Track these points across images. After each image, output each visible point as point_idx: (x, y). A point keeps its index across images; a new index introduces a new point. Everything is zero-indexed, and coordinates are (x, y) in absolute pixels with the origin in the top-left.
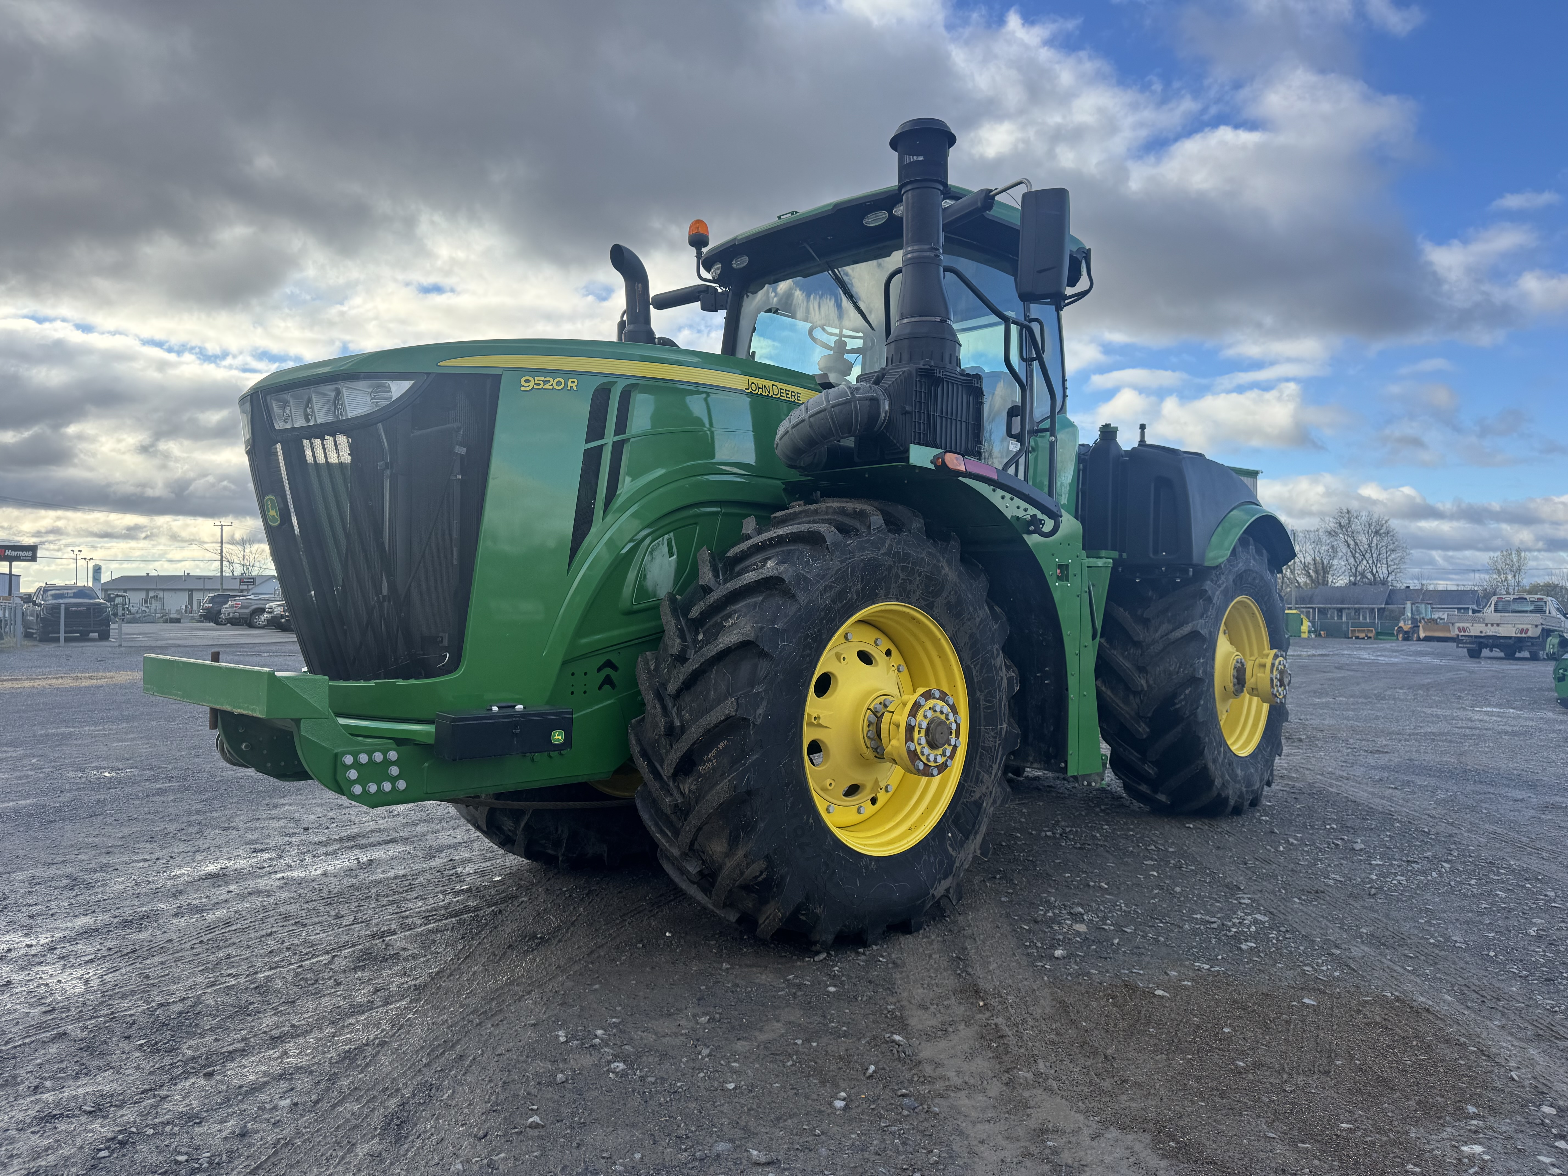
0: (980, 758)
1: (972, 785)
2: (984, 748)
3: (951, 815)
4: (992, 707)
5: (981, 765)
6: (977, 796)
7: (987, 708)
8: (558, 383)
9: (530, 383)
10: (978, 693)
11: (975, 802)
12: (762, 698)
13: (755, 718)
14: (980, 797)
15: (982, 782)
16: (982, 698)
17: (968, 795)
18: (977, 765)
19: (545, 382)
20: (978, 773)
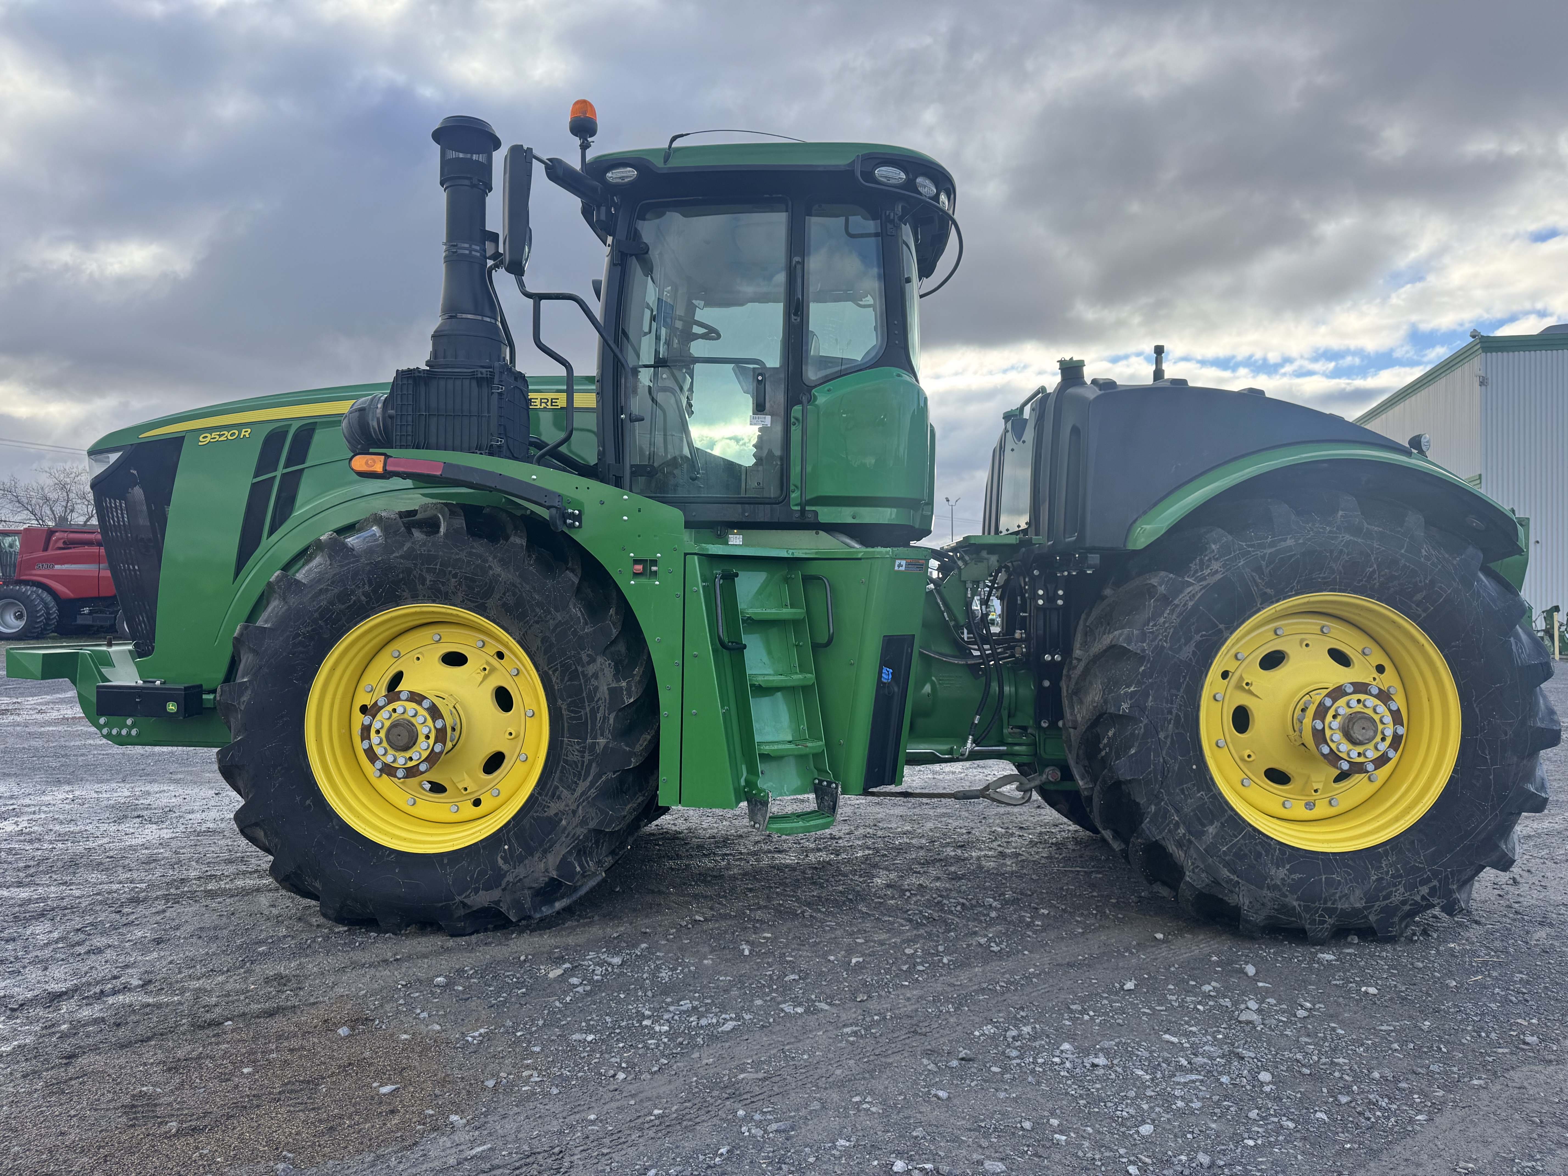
0: (562, 772)
1: (546, 799)
2: (566, 761)
3: (514, 826)
4: (580, 718)
5: (561, 780)
6: (551, 812)
7: (571, 718)
8: (232, 435)
9: (205, 439)
10: (560, 702)
11: (549, 819)
12: (247, 688)
13: (239, 704)
14: (556, 815)
15: (559, 798)
16: (564, 707)
17: (540, 809)
18: (556, 780)
19: (220, 436)
20: (557, 788)
